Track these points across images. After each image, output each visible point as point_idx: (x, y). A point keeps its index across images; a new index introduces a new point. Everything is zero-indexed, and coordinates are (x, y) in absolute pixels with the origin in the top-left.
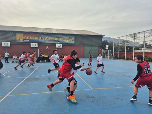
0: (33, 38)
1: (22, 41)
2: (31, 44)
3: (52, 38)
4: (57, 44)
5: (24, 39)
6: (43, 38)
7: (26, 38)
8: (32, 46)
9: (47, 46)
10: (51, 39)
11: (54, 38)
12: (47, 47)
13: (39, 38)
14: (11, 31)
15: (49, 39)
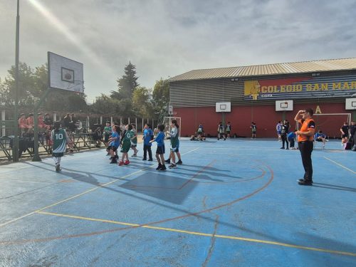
0: (282, 89)
1: (256, 99)
2: (278, 103)
3: (334, 84)
4: (347, 100)
5: (260, 94)
6: (309, 88)
7: (265, 89)
8: (278, 108)
9: (318, 107)
10: (330, 87)
11: (340, 83)
12: (318, 109)
13: (296, 88)
14: (235, 78)
15: (325, 87)
